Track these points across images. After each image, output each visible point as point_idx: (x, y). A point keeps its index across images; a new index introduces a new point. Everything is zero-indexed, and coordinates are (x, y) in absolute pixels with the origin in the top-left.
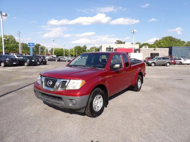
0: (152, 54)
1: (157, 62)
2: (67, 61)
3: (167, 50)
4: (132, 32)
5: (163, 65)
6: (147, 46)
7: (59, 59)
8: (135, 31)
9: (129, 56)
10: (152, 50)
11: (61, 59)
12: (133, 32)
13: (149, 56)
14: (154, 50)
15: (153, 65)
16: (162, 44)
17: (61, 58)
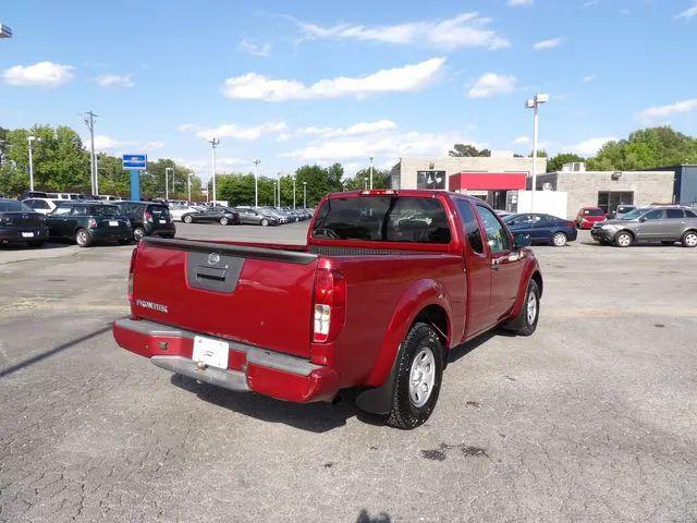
0: (603, 196)
1: (641, 229)
2: (265, 223)
3: (666, 176)
4: (531, 103)
5: (668, 243)
6: (582, 164)
7: (236, 216)
8: (541, 98)
9: (513, 202)
10: (604, 181)
11: (241, 215)
12: (535, 106)
13: (594, 204)
14: (615, 178)
15: (624, 240)
16: (631, 157)
17: (244, 211)
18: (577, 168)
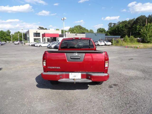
3: (84, 35)
8: (65, 18)
9: (58, 40)
10: (74, 35)
12: (64, 20)
18: (68, 33)
